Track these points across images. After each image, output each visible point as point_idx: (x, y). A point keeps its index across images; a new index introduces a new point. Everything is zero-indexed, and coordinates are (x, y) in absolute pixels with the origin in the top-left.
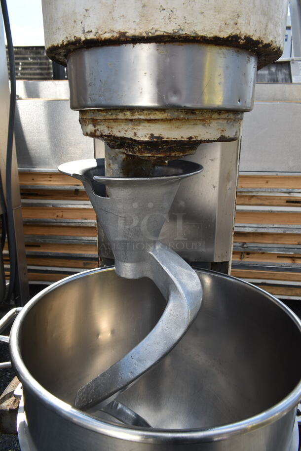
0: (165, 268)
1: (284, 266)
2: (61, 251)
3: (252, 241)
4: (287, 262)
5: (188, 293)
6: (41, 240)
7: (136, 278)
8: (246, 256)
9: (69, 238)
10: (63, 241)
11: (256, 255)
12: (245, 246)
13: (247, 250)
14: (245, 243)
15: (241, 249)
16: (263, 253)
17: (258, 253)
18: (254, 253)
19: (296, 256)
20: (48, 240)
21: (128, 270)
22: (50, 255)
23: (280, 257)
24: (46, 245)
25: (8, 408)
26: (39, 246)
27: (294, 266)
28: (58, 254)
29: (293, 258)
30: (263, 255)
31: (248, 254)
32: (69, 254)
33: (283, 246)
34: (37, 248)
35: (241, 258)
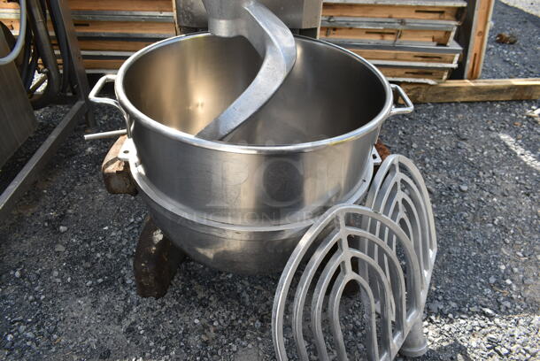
0: (260, 23)
1: (372, 43)
2: (116, 31)
3: (339, 13)
4: (375, 39)
5: (284, 49)
6: (89, 18)
7: (232, 36)
8: (332, 32)
9: (123, 13)
10: (117, 18)
11: (343, 31)
12: (332, 20)
13: (334, 25)
14: (331, 17)
15: (327, 24)
16: (351, 28)
17: (346, 28)
18: (340, 29)
19: (386, 31)
20: (98, 17)
21: (222, 28)
22: (103, 35)
23: (369, 32)
24: (96, 23)
25: (115, 171)
26: (88, 25)
27: (382, 42)
28: (113, 34)
29: (382, 34)
30: (351, 31)
31: (335, 29)
32: (127, 34)
33: (373, 20)
34: (85, 27)
35: (327, 35)
